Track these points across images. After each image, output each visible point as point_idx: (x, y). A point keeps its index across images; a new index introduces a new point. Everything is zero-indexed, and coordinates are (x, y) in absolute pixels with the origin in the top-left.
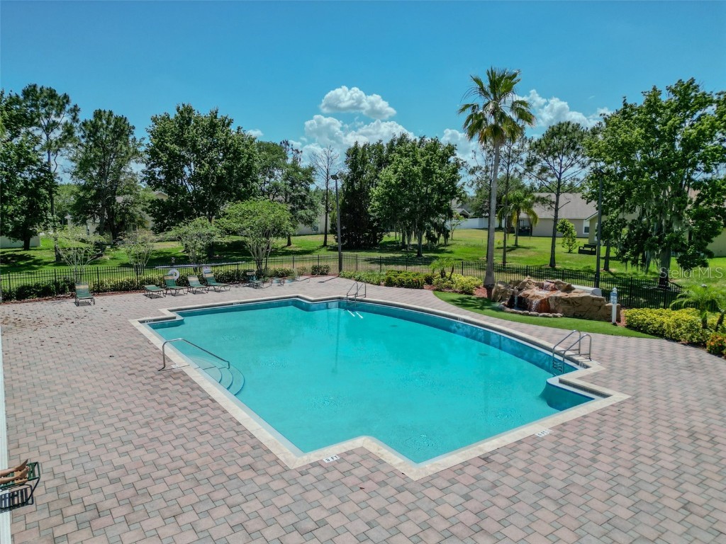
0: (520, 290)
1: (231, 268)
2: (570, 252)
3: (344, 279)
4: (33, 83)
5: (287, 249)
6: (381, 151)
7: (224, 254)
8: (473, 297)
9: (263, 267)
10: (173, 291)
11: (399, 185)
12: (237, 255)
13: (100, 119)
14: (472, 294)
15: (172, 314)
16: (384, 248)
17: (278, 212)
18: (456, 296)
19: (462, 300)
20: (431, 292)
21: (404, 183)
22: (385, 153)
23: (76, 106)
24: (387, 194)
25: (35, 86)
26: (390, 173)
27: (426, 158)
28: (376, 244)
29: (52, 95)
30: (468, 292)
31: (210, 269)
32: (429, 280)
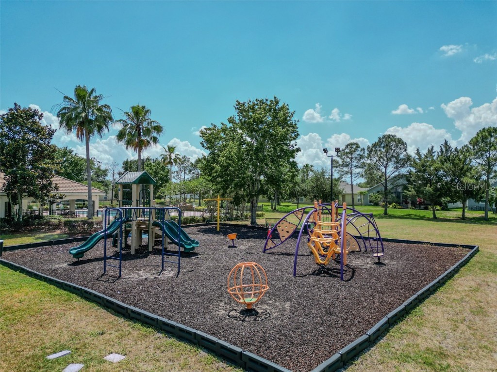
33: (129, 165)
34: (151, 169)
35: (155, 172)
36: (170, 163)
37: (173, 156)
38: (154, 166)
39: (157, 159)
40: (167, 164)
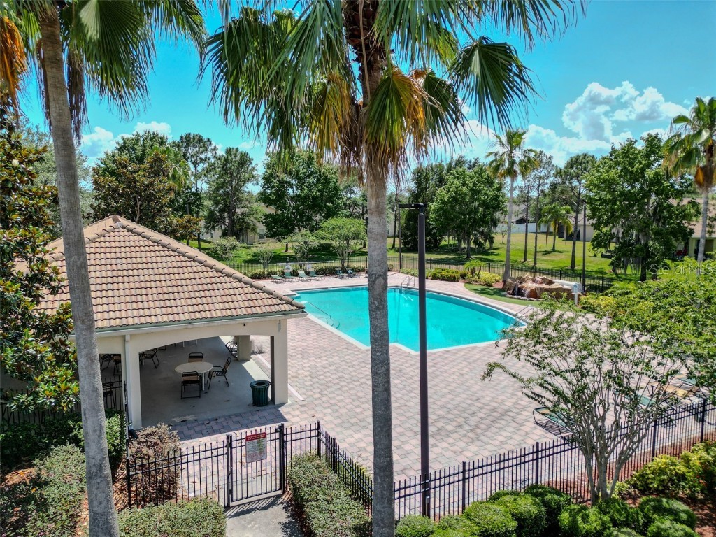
0: (520, 283)
1: (324, 265)
2: (595, 256)
3: (402, 274)
4: (188, 132)
5: (363, 250)
6: (442, 171)
7: (315, 254)
8: (491, 288)
9: (346, 264)
10: (289, 280)
11: (451, 202)
12: (325, 255)
13: (231, 154)
14: (491, 286)
15: (294, 293)
16: (444, 250)
17: (357, 227)
18: (479, 287)
19: (482, 290)
20: (462, 284)
21: (455, 199)
22: (445, 172)
23: (215, 147)
24: (441, 209)
25: (190, 134)
26: (444, 192)
27: (473, 180)
28: (436, 246)
29: (200, 140)
30: (488, 284)
31: (311, 266)
32: (463, 276)
33: (423, 176)
34: (464, 184)
35: (472, 190)
36: (511, 172)
37: (518, 155)
38: (471, 177)
39: (477, 160)
40: (503, 176)
